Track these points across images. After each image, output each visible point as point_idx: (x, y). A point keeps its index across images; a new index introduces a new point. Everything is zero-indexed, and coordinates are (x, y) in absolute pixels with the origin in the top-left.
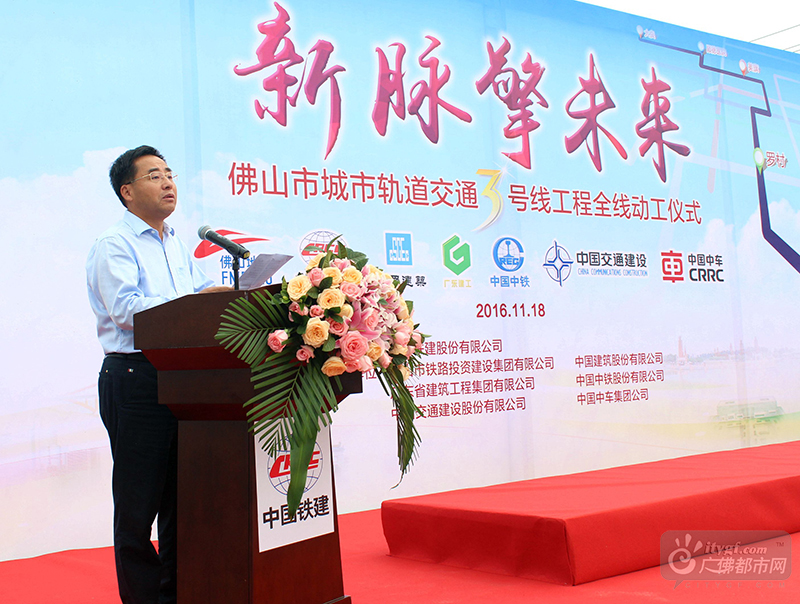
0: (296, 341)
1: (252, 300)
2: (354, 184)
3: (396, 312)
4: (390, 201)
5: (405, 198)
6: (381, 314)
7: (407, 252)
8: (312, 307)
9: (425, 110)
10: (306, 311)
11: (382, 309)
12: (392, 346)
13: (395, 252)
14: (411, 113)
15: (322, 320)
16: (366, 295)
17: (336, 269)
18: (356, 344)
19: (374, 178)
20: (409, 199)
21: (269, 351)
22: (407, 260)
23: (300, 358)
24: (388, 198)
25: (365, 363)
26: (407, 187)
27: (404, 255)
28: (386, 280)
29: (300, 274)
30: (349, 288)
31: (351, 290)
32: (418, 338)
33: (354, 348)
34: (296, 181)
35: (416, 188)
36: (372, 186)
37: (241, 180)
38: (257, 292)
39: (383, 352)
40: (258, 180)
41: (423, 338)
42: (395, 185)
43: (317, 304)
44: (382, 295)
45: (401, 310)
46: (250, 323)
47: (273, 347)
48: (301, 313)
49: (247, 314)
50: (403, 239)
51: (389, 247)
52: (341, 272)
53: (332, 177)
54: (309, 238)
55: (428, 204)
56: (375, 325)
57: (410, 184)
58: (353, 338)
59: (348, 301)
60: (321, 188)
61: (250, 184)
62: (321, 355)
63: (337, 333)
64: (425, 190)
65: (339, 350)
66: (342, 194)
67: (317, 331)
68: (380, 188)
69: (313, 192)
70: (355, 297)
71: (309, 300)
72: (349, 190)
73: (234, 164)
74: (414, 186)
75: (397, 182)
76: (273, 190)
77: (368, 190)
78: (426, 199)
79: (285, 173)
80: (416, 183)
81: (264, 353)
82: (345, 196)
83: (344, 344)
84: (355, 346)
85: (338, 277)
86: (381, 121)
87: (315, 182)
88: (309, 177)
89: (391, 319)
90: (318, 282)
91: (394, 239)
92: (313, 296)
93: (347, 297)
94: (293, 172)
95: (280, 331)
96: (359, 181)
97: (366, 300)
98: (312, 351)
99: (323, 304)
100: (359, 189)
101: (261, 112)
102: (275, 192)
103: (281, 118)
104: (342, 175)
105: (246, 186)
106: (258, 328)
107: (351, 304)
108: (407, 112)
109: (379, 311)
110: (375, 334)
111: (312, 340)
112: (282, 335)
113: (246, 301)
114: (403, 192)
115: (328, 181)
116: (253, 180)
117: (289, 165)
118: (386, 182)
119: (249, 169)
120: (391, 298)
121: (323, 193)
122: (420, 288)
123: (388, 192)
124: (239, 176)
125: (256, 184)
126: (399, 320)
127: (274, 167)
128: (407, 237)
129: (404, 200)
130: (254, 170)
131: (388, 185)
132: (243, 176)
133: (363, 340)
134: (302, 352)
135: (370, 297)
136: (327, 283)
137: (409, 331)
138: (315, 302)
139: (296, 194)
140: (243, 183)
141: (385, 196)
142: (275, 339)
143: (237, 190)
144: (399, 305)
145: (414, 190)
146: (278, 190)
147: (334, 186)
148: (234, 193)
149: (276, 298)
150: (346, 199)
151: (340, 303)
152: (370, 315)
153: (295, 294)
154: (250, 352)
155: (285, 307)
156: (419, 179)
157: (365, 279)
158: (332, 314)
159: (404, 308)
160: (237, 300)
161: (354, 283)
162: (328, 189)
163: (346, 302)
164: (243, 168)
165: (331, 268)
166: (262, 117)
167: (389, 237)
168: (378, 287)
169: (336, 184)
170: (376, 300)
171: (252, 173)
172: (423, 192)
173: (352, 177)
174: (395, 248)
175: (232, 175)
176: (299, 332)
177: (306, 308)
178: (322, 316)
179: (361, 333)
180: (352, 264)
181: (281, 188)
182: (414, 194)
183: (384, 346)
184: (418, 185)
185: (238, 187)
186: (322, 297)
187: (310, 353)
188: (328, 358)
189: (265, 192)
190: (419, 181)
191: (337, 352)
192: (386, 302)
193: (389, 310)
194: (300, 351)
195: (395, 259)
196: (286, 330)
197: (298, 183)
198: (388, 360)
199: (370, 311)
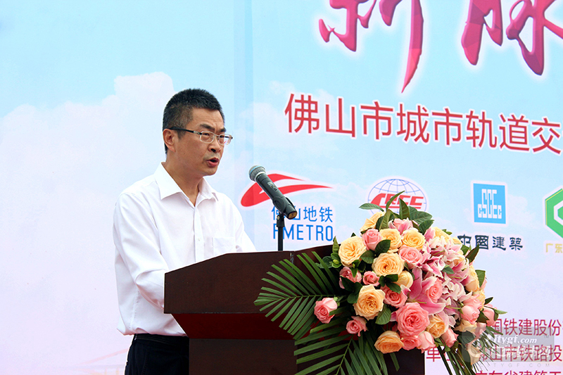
0: (347, 311)
1: (298, 263)
2: (437, 123)
3: (464, 282)
4: (480, 145)
5: (500, 142)
6: (445, 284)
7: (500, 207)
8: (366, 273)
9: (527, 34)
10: (358, 277)
11: (447, 279)
12: (459, 322)
13: (485, 206)
14: (510, 37)
15: (376, 288)
16: (429, 262)
17: (396, 231)
18: (415, 317)
19: (461, 116)
20: (504, 143)
21: (315, 321)
22: (500, 217)
23: (350, 330)
24: (478, 141)
25: (426, 340)
26: (502, 128)
27: (496, 212)
28: (453, 245)
29: (353, 235)
30: (409, 253)
31: (412, 256)
32: (489, 314)
33: (412, 322)
34: (366, 117)
35: (513, 129)
36: (458, 125)
37: (299, 114)
38: (304, 254)
39: (447, 328)
40: (320, 115)
41: (496, 314)
42: (487, 125)
43: (371, 270)
44: (448, 262)
45: (471, 280)
46: (294, 289)
47: (320, 317)
48: (353, 279)
49: (292, 279)
50: (495, 192)
51: (477, 200)
52: (403, 235)
53: (409, 114)
54: (379, 186)
55: (527, 149)
56: (437, 296)
57: (507, 125)
58: (411, 311)
59: (408, 268)
60: (396, 127)
61: (310, 120)
62: (375, 329)
63: (393, 303)
64: (525, 132)
65: (395, 323)
66: (421, 135)
67: (370, 300)
68: (469, 128)
69: (386, 131)
70: (415, 264)
71: (363, 266)
72: (430, 130)
73: (292, 96)
74: (511, 126)
75: (490, 122)
76: (338, 128)
77: (454, 130)
78: (525, 143)
79: (353, 108)
80: (514, 123)
81: (310, 322)
82: (426, 138)
83: (401, 317)
84: (413, 320)
85: (397, 239)
86: (472, 46)
87: (389, 119)
88: (381, 113)
89: (458, 291)
90: (374, 244)
91: (484, 191)
92: (367, 261)
93: (406, 263)
94: (363, 107)
95: (328, 299)
96: (443, 119)
97: (429, 268)
98: (364, 323)
99: (378, 271)
100: (442, 128)
101: (326, 34)
102: (340, 130)
103: (350, 41)
104: (422, 111)
105: (306, 123)
106: (304, 294)
107: (410, 271)
108: (505, 36)
109: (443, 280)
110: (437, 307)
111: (364, 310)
112: (331, 304)
113: (291, 264)
114: (497, 133)
115: (405, 119)
116: (314, 116)
117: (358, 99)
118: (476, 121)
119: (310, 102)
120: (458, 266)
121: (399, 133)
122: (515, 252)
123: (479, 133)
124: (297, 110)
125: (317, 121)
126: (467, 292)
127: (340, 100)
128: (501, 189)
129: (499, 144)
130: (316, 103)
131: (479, 125)
132: (303, 110)
133: (424, 314)
134: (353, 324)
135: (434, 264)
136: (384, 247)
137: (478, 305)
138: (370, 268)
139: (365, 133)
140: (302, 119)
141: (474, 138)
142: (322, 308)
143: (294, 127)
144: (467, 274)
145: (511, 131)
146: (344, 129)
147: (412, 125)
148: (290, 131)
149: (325, 261)
150: (426, 141)
151: (398, 270)
152: (432, 285)
153: (347, 257)
154: (294, 320)
155: (336, 272)
156: (518, 118)
157: (428, 244)
158: (388, 283)
159: (474, 279)
160: (281, 262)
161: (415, 248)
162: (405, 128)
163: (405, 269)
164: (302, 101)
165: (390, 229)
166: (327, 40)
167: (478, 188)
168: (443, 253)
169: (414, 122)
170: (440, 267)
171: (313, 107)
172: (523, 135)
173: (434, 114)
174: (485, 203)
175: (289, 109)
176: (350, 301)
177: (359, 275)
178: (377, 284)
179: (421, 305)
180: (415, 226)
181: (347, 126)
182: (511, 137)
183: (449, 321)
184: (517, 126)
185: (296, 123)
186: (378, 263)
187: (362, 326)
188: (383, 332)
189: (328, 130)
190: (517, 121)
191: (393, 326)
192: (453, 271)
193: (455, 280)
194: (349, 323)
195: (485, 216)
196: (336, 298)
197: (368, 120)
198: (453, 337)
199: (433, 280)
